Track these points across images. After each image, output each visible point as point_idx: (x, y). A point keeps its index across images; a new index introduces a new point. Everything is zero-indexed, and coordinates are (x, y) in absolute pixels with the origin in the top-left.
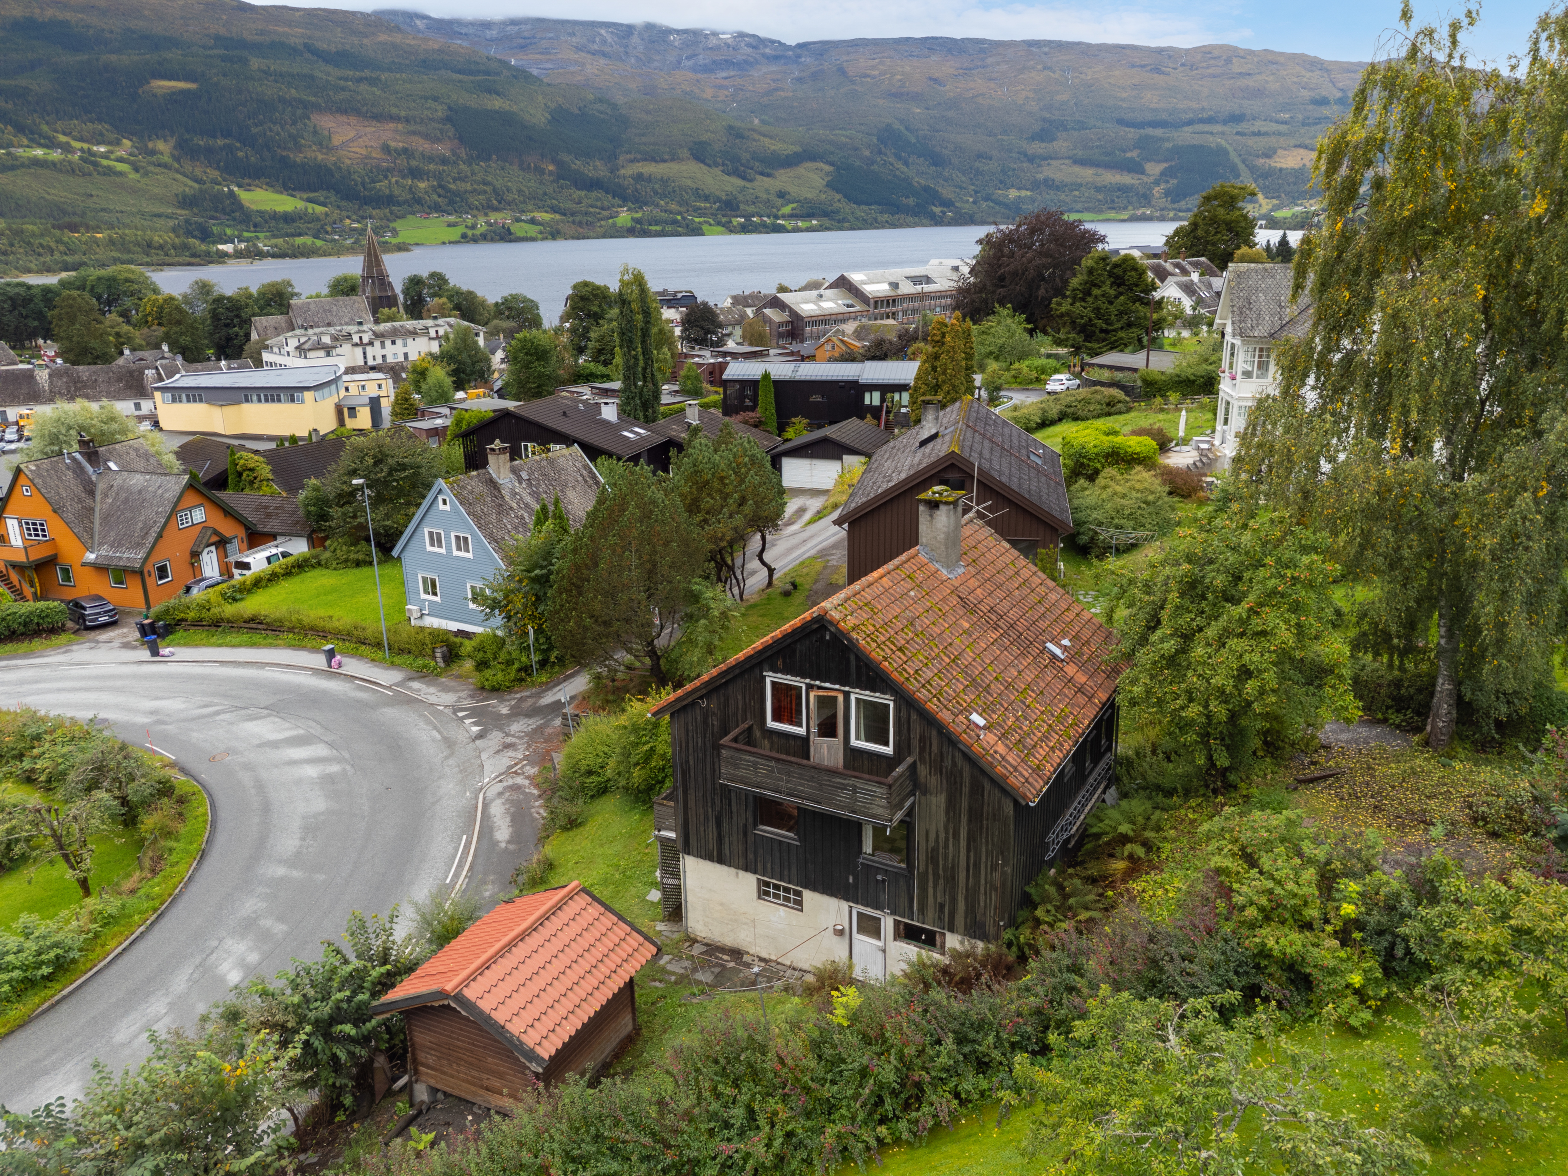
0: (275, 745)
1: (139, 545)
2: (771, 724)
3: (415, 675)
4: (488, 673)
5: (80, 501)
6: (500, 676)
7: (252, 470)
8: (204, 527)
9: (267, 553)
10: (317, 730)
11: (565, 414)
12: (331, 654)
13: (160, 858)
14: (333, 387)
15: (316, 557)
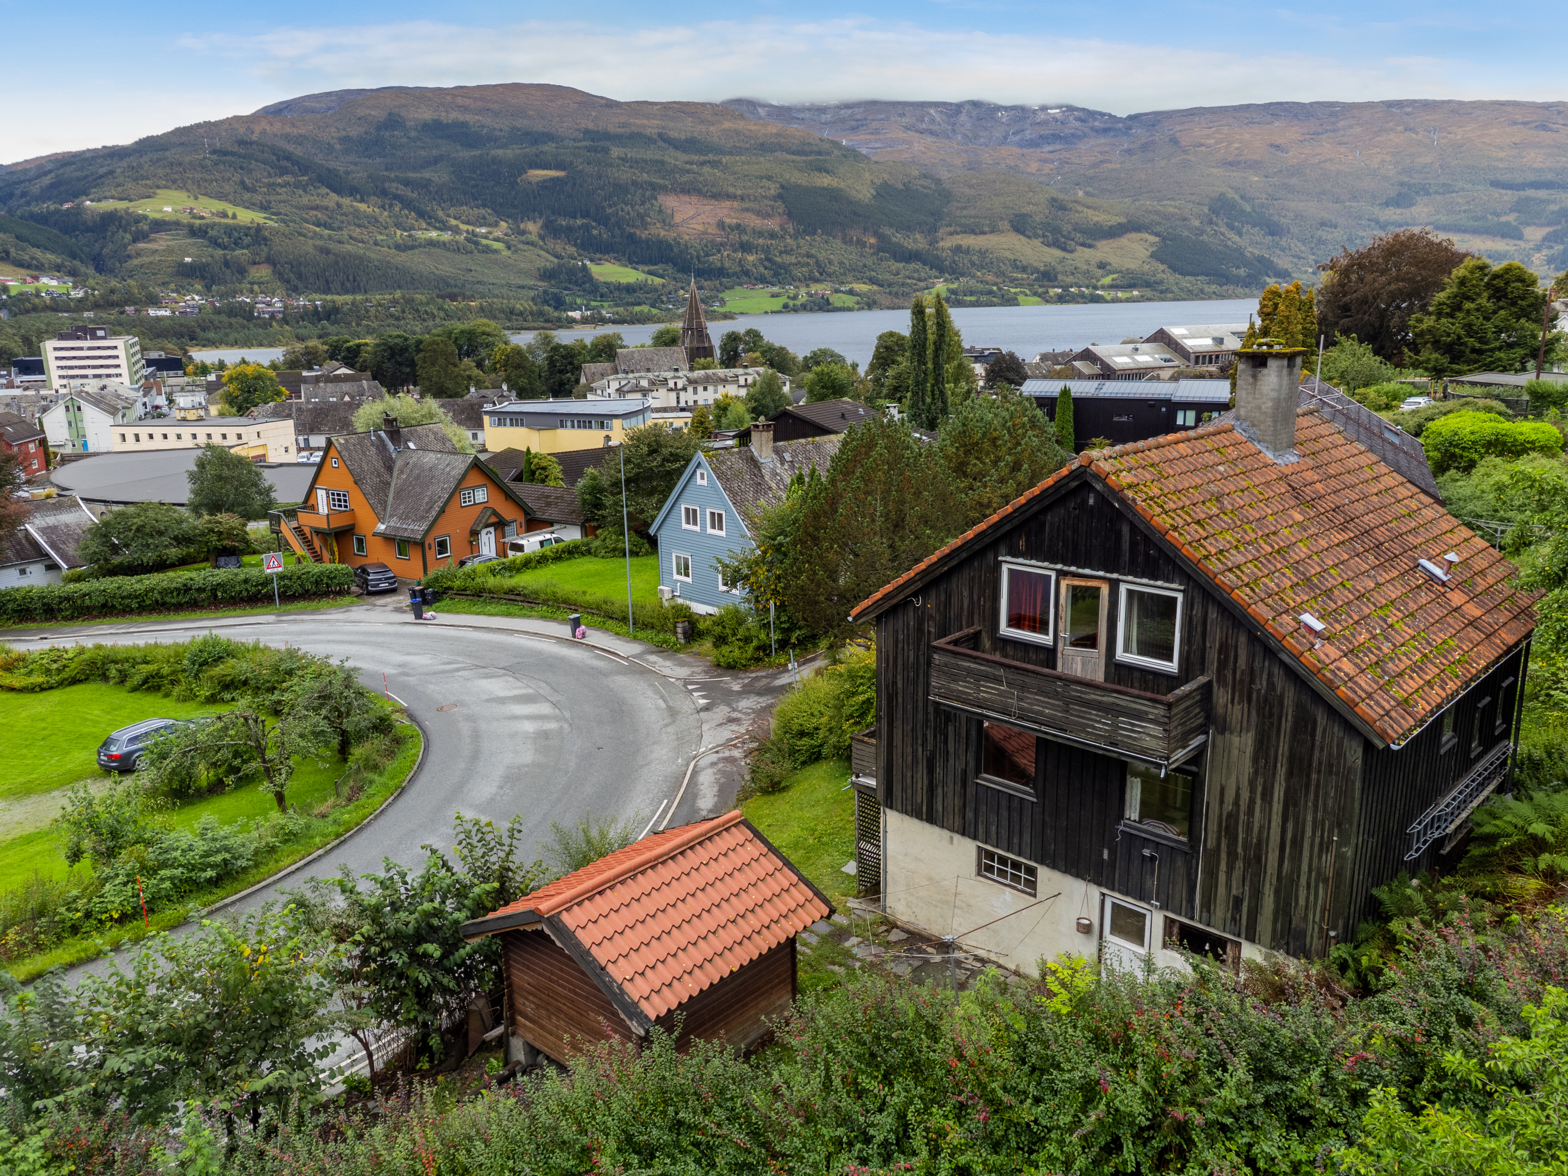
0: (502, 701)
1: (423, 518)
2: (1005, 630)
3: (654, 648)
4: (725, 649)
5: (379, 475)
6: (737, 653)
7: (544, 468)
8: (485, 507)
9: (541, 538)
10: (545, 690)
11: (843, 416)
12: (576, 623)
13: (361, 789)
14: (641, 417)
15: (587, 544)
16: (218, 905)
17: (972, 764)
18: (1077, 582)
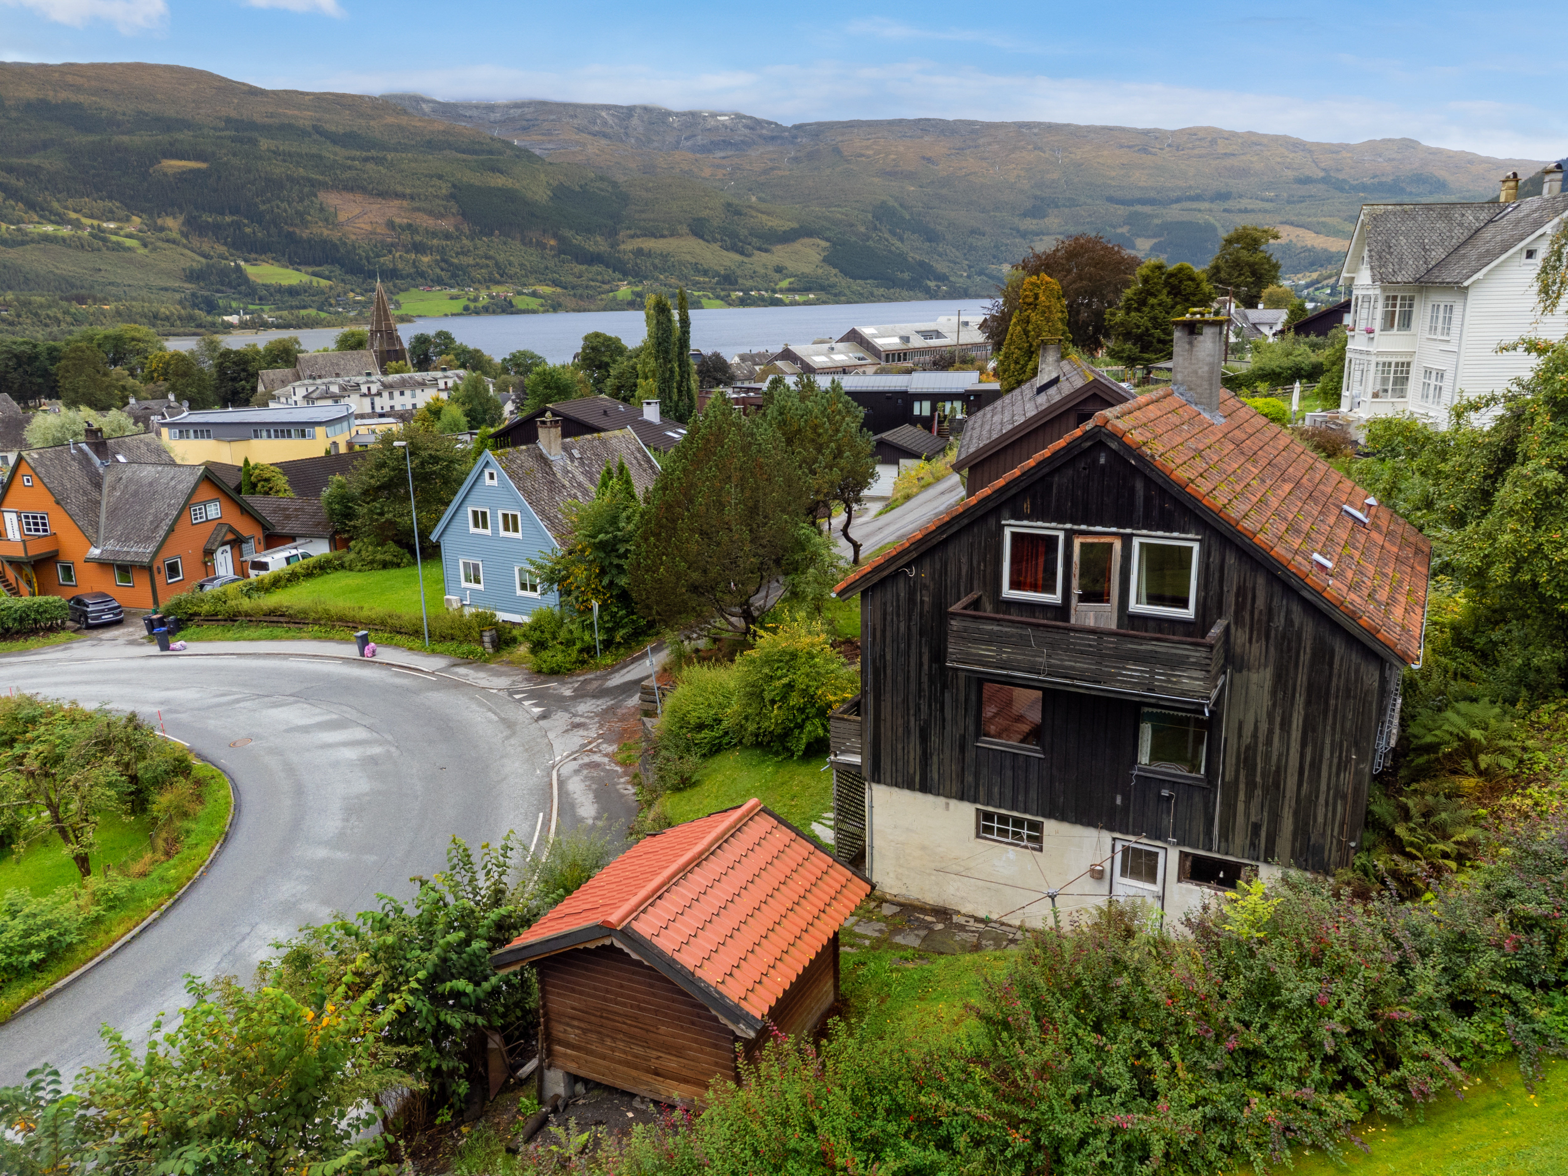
0: (305, 729)
1: (148, 539)
2: (1008, 592)
3: (459, 661)
4: (546, 655)
5: (85, 493)
6: (560, 657)
7: (267, 480)
8: (219, 524)
9: (286, 554)
10: (351, 714)
11: (605, 413)
12: (364, 641)
13: (176, 840)
14: (345, 424)
15: (340, 558)
16: (48, 991)
17: (972, 728)
18: (1090, 540)
